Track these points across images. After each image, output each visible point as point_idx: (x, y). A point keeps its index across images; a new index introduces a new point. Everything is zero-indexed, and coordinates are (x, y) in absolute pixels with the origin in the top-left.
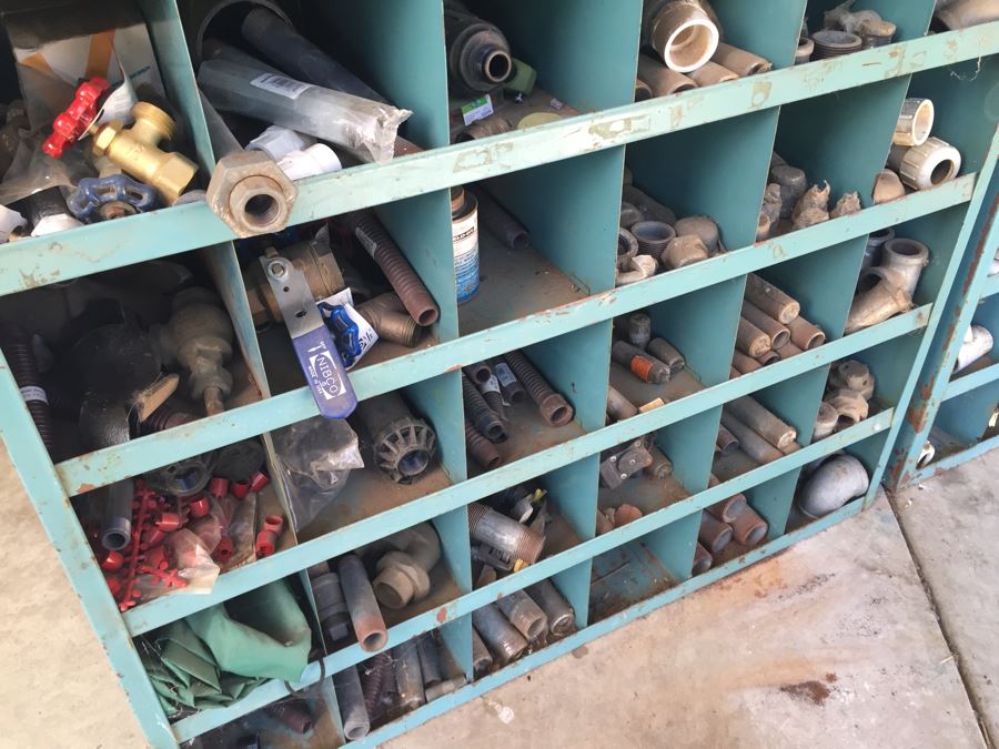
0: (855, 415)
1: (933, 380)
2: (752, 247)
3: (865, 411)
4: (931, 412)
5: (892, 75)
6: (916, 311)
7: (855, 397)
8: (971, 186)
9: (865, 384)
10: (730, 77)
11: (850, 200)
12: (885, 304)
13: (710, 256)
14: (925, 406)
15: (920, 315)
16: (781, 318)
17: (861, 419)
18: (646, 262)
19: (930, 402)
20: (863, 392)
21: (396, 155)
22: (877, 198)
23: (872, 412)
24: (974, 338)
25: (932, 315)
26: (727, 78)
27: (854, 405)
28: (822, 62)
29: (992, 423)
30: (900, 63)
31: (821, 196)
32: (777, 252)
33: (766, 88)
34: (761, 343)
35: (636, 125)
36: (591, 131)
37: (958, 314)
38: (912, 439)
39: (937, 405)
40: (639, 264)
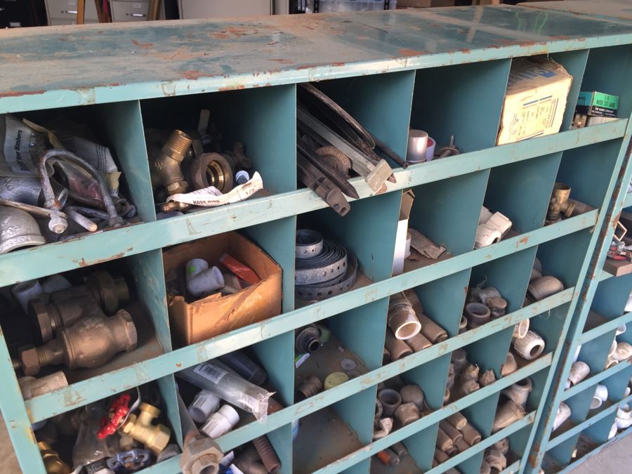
0: (500, 467)
1: (540, 442)
2: (441, 410)
3: (504, 464)
4: (540, 457)
5: (506, 327)
6: (528, 416)
7: (499, 456)
8: (551, 358)
9: (503, 445)
10: (427, 346)
11: (489, 376)
12: (511, 416)
13: (420, 417)
14: (536, 455)
15: (530, 418)
16: (458, 428)
17: (503, 469)
18: (387, 423)
19: (539, 453)
20: (503, 450)
21: (268, 414)
22: (503, 373)
23: (509, 464)
24: (561, 411)
25: (536, 416)
26: (426, 346)
27: (498, 461)
28: (471, 331)
29: (574, 455)
30: (510, 322)
31: (474, 372)
32: (454, 408)
33: (445, 347)
34: (448, 444)
35: (382, 375)
36: (361, 383)
37: (550, 410)
38: (531, 471)
39: (543, 454)
40: (384, 425)
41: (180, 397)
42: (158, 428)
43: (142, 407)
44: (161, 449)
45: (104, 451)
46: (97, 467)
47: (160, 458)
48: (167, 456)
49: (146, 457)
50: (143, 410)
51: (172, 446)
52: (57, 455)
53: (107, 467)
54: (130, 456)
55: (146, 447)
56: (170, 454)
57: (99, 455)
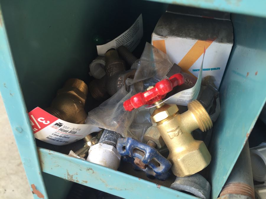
41: (248, 142)
42: (197, 144)
43: (192, 106)
44: (187, 173)
45: (121, 126)
46: (109, 139)
47: (177, 183)
48: (188, 188)
49: (161, 169)
50: (191, 110)
51: (202, 179)
52: (83, 100)
53: (115, 146)
54: (143, 152)
55: (168, 158)
56: (193, 190)
57: (113, 125)
